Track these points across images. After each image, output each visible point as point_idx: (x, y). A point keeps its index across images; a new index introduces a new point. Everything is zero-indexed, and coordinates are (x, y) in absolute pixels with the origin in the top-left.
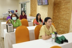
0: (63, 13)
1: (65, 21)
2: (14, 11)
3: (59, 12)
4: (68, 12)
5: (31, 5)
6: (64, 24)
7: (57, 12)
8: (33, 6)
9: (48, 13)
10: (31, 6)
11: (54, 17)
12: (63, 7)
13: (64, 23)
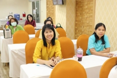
0: (86, 16)
1: (88, 28)
2: (19, 15)
3: (82, 14)
4: (91, 15)
5: (47, 4)
6: (87, 33)
7: (79, 14)
8: (50, 7)
9: (67, 17)
10: (48, 6)
11: (77, 23)
12: (86, 7)
13: (88, 30)
